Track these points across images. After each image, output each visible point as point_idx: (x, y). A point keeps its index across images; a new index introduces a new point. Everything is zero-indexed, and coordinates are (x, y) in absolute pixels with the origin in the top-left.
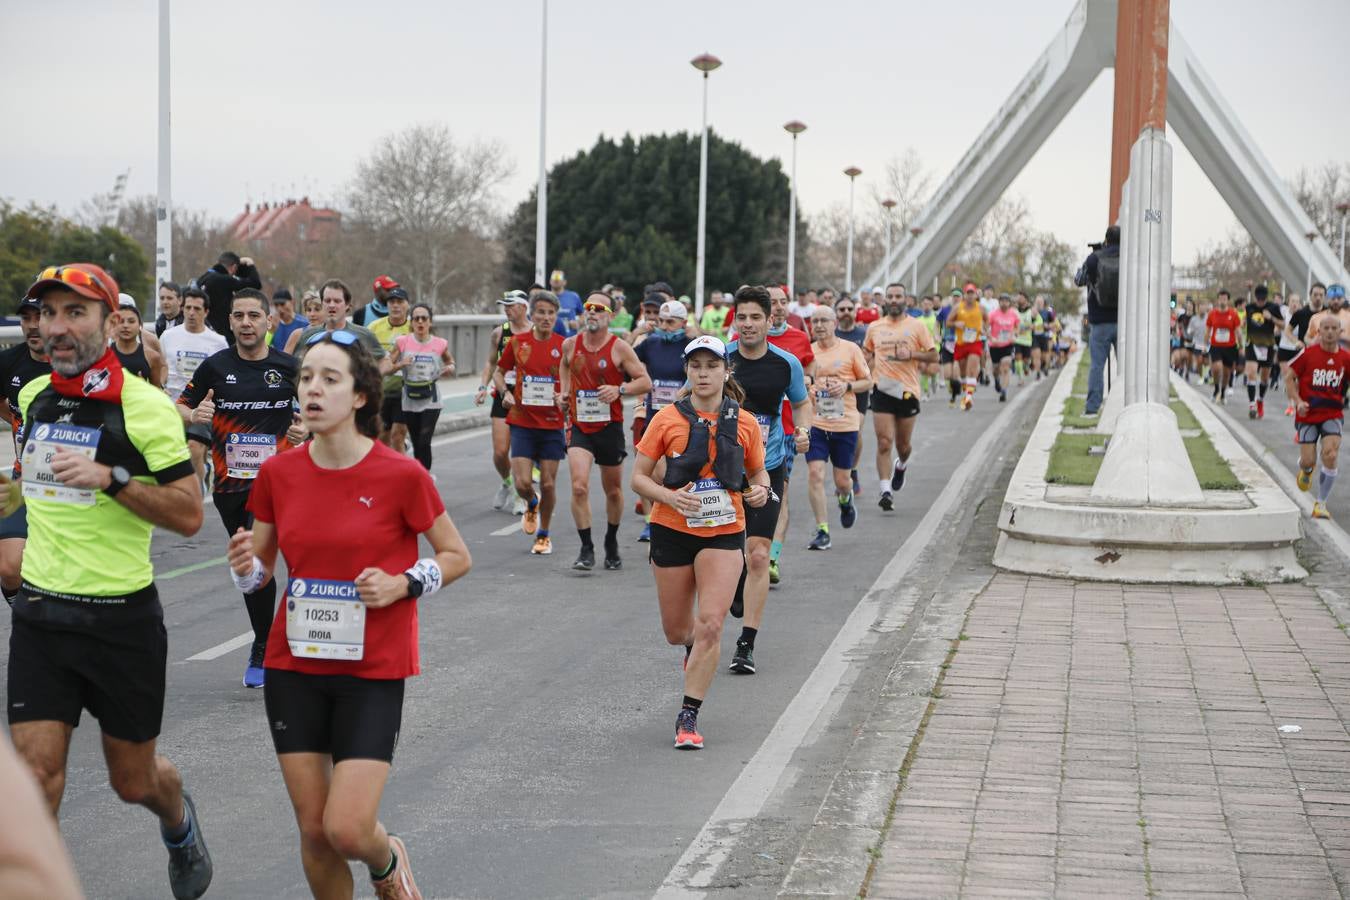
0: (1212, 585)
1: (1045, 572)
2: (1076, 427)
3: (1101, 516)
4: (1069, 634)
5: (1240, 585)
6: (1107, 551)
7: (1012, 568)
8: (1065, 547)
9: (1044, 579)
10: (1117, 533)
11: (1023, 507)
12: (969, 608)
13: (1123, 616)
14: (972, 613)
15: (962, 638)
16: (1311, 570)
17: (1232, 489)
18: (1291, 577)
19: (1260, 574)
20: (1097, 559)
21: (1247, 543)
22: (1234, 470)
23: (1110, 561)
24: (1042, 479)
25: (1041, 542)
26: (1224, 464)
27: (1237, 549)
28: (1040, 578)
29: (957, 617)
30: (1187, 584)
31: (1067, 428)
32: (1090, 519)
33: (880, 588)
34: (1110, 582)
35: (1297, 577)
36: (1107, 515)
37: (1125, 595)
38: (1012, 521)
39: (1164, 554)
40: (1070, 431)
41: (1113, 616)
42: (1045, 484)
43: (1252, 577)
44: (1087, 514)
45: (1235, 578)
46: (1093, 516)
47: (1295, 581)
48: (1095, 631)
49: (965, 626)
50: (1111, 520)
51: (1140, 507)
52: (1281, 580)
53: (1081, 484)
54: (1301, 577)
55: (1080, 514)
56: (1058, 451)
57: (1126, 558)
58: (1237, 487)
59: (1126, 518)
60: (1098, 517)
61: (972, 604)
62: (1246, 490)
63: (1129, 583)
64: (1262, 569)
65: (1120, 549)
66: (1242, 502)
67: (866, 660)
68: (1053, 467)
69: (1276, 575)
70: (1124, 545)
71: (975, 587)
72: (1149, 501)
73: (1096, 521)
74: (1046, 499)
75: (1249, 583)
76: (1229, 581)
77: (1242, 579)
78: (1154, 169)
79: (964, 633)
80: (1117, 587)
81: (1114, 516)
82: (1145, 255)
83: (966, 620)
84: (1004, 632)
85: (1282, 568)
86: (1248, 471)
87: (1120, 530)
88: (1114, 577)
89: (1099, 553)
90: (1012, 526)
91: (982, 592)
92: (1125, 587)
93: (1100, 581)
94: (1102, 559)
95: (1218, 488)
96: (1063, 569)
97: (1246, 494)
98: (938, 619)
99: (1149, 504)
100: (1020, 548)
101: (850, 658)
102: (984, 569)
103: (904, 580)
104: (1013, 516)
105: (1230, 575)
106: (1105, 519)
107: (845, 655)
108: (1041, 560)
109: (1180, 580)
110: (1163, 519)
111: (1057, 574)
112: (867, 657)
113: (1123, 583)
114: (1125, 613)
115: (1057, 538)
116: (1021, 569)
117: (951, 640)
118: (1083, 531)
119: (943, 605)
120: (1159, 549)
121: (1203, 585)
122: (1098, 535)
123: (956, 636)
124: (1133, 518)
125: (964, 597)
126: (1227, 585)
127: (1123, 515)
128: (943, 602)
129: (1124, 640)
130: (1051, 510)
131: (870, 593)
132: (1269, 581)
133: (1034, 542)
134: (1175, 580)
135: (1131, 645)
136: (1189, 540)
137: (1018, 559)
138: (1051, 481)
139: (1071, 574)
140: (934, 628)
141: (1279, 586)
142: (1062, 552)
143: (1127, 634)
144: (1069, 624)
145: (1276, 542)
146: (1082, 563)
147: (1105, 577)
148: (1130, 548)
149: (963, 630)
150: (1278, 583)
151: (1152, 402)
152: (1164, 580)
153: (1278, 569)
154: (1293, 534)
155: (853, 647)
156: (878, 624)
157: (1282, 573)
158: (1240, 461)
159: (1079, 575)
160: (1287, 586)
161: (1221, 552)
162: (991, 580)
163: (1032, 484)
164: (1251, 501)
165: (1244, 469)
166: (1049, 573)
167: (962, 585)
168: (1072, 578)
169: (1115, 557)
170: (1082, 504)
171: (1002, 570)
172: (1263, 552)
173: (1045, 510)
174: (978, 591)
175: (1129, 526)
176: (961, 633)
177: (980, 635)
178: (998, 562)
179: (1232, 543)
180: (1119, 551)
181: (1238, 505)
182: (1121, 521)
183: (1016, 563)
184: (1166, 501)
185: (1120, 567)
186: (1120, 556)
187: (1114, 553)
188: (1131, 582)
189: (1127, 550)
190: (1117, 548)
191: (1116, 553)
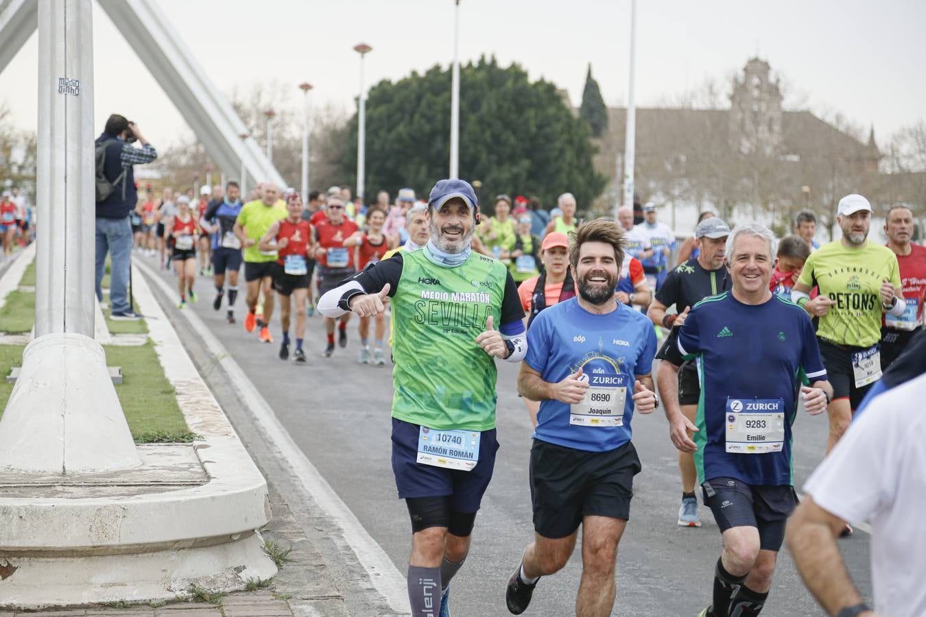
0: (147, 604)
2: (8, 333)
5: (186, 601)
10: (10, 538)
16: (279, 559)
17: (177, 441)
18: (255, 581)
19: (213, 582)
21: (196, 539)
22: (181, 401)
26: (170, 391)
27: (183, 548)
30: (112, 605)
35: (263, 579)
39: (78, 561)
43: (203, 586)
45: (180, 590)
47: (261, 585)
51: (47, 488)
52: (242, 587)
54: (268, 578)
57: (24, 572)
58: (185, 437)
59: (23, 514)
62: (196, 443)
63: (28, 611)
64: (218, 573)
65: (14, 559)
66: (191, 466)
69: (236, 579)
70: (20, 553)
72: (64, 473)
75: (200, 597)
76: (171, 596)
77: (190, 591)
78: (68, 27)
81: (6, 512)
82: (60, 137)
85: (244, 567)
86: (198, 402)
87: (14, 531)
88: (5, 602)
95: (160, 441)
97: (195, 449)
99: (62, 482)
105: (173, 586)
109: (101, 600)
110: (78, 513)
113: (19, 610)
120: (72, 556)
121: (135, 605)
124: (33, 513)
126: (168, 602)
127: (19, 509)
132: (227, 590)
134: (95, 601)
136: (114, 542)
141: (241, 597)
145: (236, 534)
148: (30, 557)
150: (240, 591)
151: (70, 333)
152: (79, 602)
153: (239, 570)
154: (258, 518)
157: (245, 576)
158: (190, 384)
160: (251, 597)
161: (160, 554)
164: (202, 464)
165: (194, 400)
169: (7, 571)
172: (218, 547)
175: (27, 525)
179: (176, 542)
180: (14, 562)
181: (185, 475)
182: (16, 517)
184: (88, 472)
185: (14, 585)
186: (16, 568)
187: (5, 565)
188: (31, 608)
189: (26, 559)
190: (10, 557)
191: (9, 565)
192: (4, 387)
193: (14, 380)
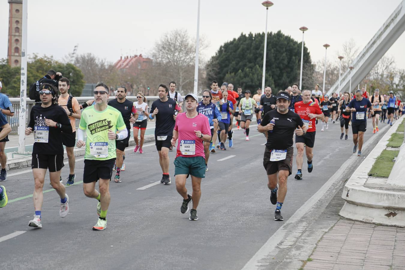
1: (361, 220)
2: (393, 147)
3: (388, 195)
4: (363, 258)
6: (391, 211)
7: (347, 217)
8: (371, 208)
9: (361, 223)
10: (395, 204)
11: (353, 189)
12: (319, 241)
13: (393, 247)
14: (320, 243)
15: (309, 260)
20: (385, 215)
23: (392, 216)
24: (367, 174)
25: (360, 206)
28: (359, 223)
29: (312, 246)
31: (389, 147)
32: (383, 196)
33: (290, 222)
34: (392, 226)
36: (390, 195)
37: (397, 234)
38: (347, 196)
40: (390, 149)
41: (389, 247)
42: (367, 177)
44: (382, 194)
46: (384, 195)
48: (377, 257)
49: (313, 251)
50: (393, 198)
53: (384, 177)
55: (378, 194)
56: (379, 160)
57: (399, 215)
59: (399, 197)
60: (386, 196)
61: (321, 238)
63: (401, 227)
65: (397, 211)
67: (267, 265)
68: (374, 168)
70: (398, 209)
71: (326, 228)
73: (385, 197)
74: (365, 185)
79: (312, 257)
80: (394, 229)
81: (394, 195)
83: (315, 248)
84: (332, 256)
87: (397, 202)
88: (393, 224)
89: (387, 212)
90: (347, 198)
91: (329, 230)
92: (399, 229)
93: (387, 226)
94: (388, 215)
96: (370, 219)
98: (302, 247)
100: (350, 208)
101: (260, 264)
102: (334, 217)
103: (303, 217)
104: (348, 193)
106: (390, 197)
107: (258, 262)
108: (360, 214)
111: (368, 221)
112: (268, 264)
113: (398, 227)
114: (395, 246)
115: (367, 204)
116: (351, 218)
117: (303, 261)
118: (380, 202)
119: (307, 238)
122: (386, 204)
123: (306, 259)
124: (403, 197)
125: (319, 234)
127: (398, 195)
128: (308, 236)
129: (390, 264)
130: (365, 191)
131: (284, 225)
133: (357, 205)
135: (393, 267)
137: (350, 213)
138: (370, 175)
139: (374, 221)
140: (298, 252)
142: (370, 211)
143: (392, 260)
144: (365, 252)
146: (379, 217)
147: (390, 224)
148: (401, 211)
149: (312, 254)
155: (263, 257)
156: (281, 243)
159: (377, 222)
162: (336, 223)
163: (361, 177)
166: (364, 220)
167: (321, 226)
168: (374, 223)
169: (394, 215)
170: (381, 188)
171: (342, 218)
173: (362, 191)
174: (327, 230)
175: (401, 200)
176: (309, 257)
177: (319, 259)
178: (342, 213)
180: (396, 212)
182: (397, 198)
183: (349, 215)
185: (396, 219)
186: (397, 214)
187: (394, 213)
188: (402, 227)
189: (400, 211)
190: (395, 210)
191: (395, 213)
192: (392, 163)
193: (395, 161)
